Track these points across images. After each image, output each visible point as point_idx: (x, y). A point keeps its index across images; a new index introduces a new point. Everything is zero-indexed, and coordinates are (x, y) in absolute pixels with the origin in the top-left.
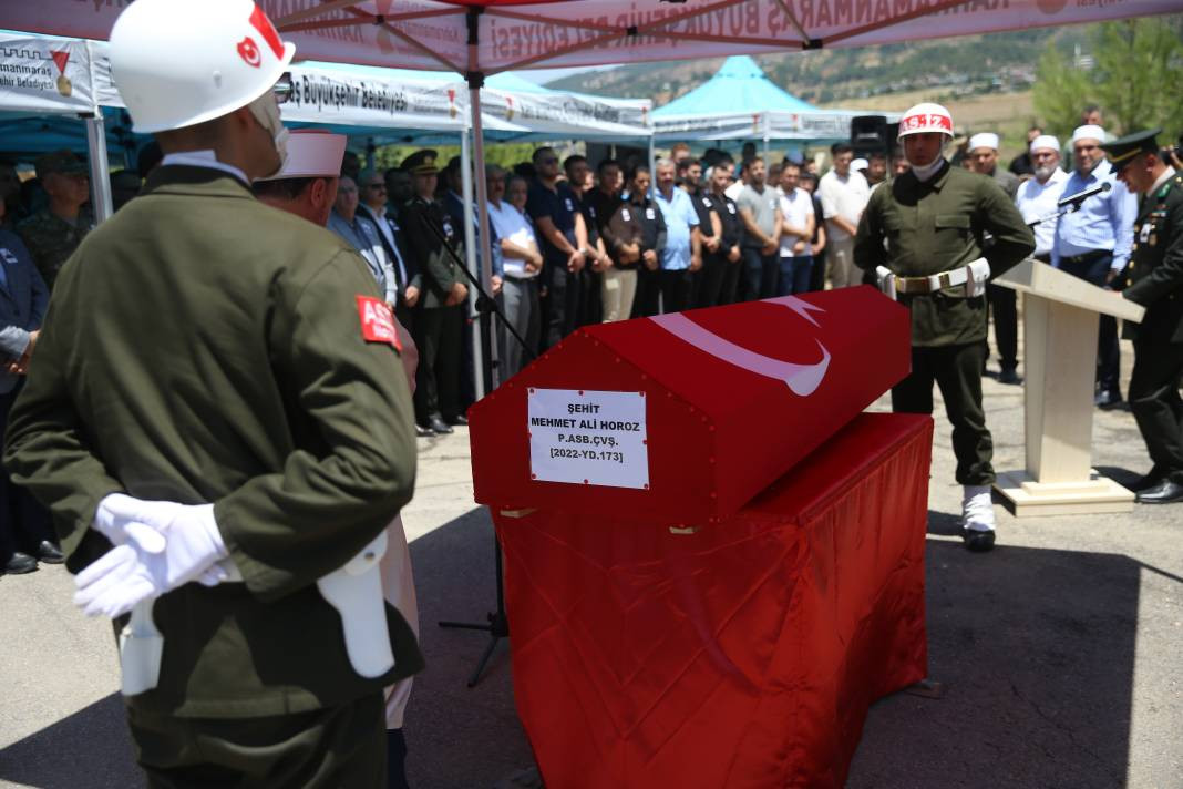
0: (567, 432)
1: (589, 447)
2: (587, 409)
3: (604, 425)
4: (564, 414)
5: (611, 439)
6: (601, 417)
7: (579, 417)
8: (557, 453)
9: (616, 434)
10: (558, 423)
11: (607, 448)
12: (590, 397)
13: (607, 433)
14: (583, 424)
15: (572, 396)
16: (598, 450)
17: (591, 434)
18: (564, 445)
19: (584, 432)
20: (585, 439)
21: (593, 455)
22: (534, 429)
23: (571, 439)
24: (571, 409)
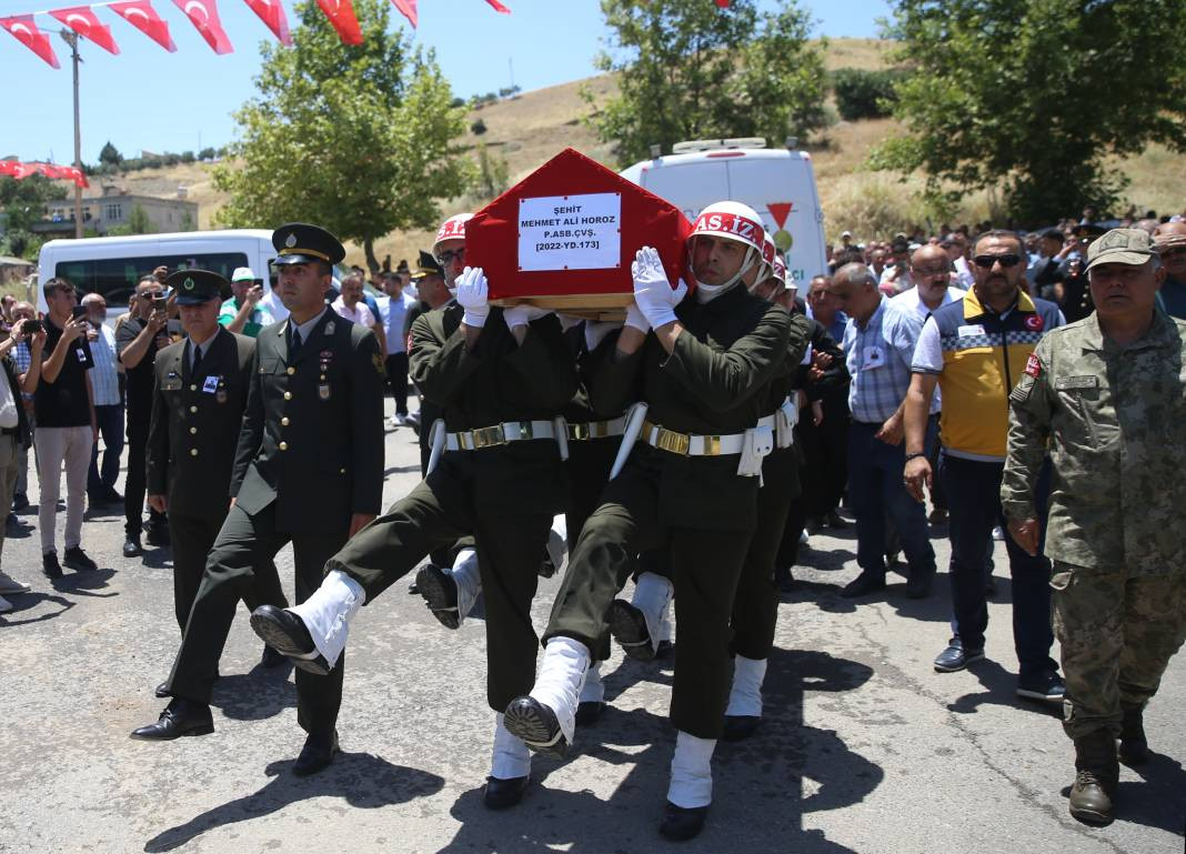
0: (551, 229)
1: (572, 239)
2: (570, 210)
3: (584, 220)
4: (551, 216)
5: (590, 231)
6: (582, 214)
7: (562, 217)
8: (541, 247)
9: (594, 226)
10: (545, 223)
11: (586, 238)
12: (574, 200)
13: (588, 226)
14: (566, 222)
15: (558, 201)
16: (578, 241)
17: (572, 228)
18: (549, 240)
19: (567, 227)
20: (568, 233)
21: (573, 245)
22: (522, 230)
23: (556, 234)
24: (556, 211)
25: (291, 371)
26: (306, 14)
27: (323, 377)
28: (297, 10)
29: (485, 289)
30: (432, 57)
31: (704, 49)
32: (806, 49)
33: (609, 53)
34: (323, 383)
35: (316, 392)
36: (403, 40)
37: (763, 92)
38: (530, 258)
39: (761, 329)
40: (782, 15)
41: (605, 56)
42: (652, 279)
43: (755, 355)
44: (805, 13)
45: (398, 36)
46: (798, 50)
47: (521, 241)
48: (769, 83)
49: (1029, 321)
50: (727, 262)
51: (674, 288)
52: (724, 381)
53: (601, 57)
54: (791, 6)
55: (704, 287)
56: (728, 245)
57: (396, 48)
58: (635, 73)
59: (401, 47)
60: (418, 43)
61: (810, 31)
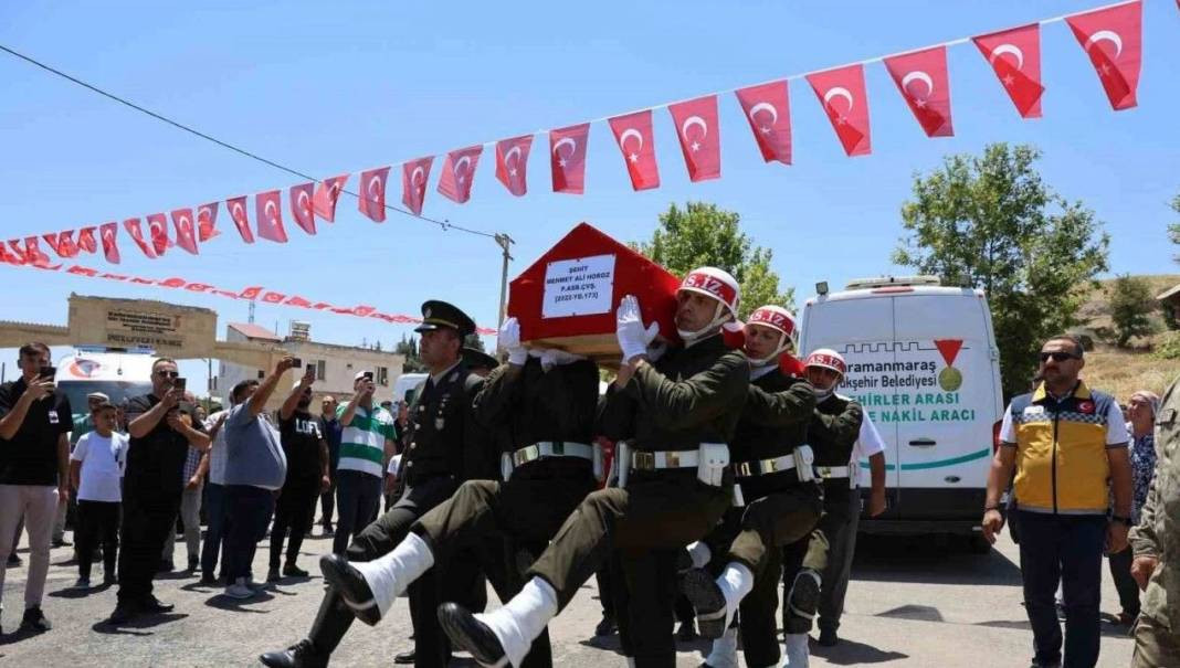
0: (566, 285)
1: (579, 292)
2: (580, 269)
3: (590, 277)
4: (566, 274)
5: (592, 285)
6: (587, 273)
7: (574, 275)
8: (559, 299)
9: (596, 281)
10: (562, 280)
11: (590, 290)
12: (584, 261)
13: (591, 281)
14: (577, 279)
15: (573, 263)
16: (583, 292)
17: (580, 283)
18: (565, 293)
19: (577, 283)
20: (577, 287)
21: (580, 297)
22: (547, 287)
23: (569, 289)
24: (571, 271)
25: (422, 408)
26: (670, 222)
27: (440, 412)
28: (662, 219)
29: (517, 333)
30: (769, 257)
31: (997, 250)
32: (1087, 246)
33: (907, 250)
34: (440, 417)
35: (433, 423)
36: (744, 243)
37: (1043, 281)
38: (552, 309)
39: (717, 366)
40: (1065, 218)
41: (902, 252)
42: (629, 320)
43: (703, 386)
44: (1088, 216)
45: (740, 241)
46: (1080, 247)
47: (546, 295)
48: (1049, 274)
49: (1082, 406)
50: (700, 314)
51: (647, 328)
52: (667, 401)
53: (899, 252)
54: (1074, 209)
55: (683, 334)
56: (701, 298)
57: (737, 249)
58: (930, 268)
59: (741, 248)
60: (757, 246)
61: (1093, 231)
